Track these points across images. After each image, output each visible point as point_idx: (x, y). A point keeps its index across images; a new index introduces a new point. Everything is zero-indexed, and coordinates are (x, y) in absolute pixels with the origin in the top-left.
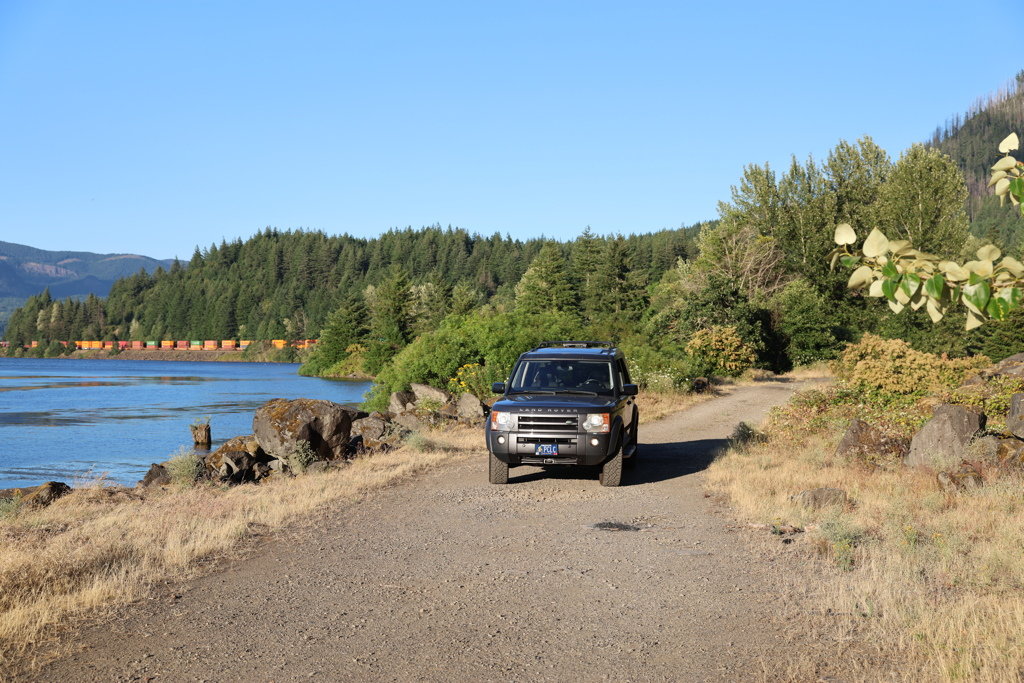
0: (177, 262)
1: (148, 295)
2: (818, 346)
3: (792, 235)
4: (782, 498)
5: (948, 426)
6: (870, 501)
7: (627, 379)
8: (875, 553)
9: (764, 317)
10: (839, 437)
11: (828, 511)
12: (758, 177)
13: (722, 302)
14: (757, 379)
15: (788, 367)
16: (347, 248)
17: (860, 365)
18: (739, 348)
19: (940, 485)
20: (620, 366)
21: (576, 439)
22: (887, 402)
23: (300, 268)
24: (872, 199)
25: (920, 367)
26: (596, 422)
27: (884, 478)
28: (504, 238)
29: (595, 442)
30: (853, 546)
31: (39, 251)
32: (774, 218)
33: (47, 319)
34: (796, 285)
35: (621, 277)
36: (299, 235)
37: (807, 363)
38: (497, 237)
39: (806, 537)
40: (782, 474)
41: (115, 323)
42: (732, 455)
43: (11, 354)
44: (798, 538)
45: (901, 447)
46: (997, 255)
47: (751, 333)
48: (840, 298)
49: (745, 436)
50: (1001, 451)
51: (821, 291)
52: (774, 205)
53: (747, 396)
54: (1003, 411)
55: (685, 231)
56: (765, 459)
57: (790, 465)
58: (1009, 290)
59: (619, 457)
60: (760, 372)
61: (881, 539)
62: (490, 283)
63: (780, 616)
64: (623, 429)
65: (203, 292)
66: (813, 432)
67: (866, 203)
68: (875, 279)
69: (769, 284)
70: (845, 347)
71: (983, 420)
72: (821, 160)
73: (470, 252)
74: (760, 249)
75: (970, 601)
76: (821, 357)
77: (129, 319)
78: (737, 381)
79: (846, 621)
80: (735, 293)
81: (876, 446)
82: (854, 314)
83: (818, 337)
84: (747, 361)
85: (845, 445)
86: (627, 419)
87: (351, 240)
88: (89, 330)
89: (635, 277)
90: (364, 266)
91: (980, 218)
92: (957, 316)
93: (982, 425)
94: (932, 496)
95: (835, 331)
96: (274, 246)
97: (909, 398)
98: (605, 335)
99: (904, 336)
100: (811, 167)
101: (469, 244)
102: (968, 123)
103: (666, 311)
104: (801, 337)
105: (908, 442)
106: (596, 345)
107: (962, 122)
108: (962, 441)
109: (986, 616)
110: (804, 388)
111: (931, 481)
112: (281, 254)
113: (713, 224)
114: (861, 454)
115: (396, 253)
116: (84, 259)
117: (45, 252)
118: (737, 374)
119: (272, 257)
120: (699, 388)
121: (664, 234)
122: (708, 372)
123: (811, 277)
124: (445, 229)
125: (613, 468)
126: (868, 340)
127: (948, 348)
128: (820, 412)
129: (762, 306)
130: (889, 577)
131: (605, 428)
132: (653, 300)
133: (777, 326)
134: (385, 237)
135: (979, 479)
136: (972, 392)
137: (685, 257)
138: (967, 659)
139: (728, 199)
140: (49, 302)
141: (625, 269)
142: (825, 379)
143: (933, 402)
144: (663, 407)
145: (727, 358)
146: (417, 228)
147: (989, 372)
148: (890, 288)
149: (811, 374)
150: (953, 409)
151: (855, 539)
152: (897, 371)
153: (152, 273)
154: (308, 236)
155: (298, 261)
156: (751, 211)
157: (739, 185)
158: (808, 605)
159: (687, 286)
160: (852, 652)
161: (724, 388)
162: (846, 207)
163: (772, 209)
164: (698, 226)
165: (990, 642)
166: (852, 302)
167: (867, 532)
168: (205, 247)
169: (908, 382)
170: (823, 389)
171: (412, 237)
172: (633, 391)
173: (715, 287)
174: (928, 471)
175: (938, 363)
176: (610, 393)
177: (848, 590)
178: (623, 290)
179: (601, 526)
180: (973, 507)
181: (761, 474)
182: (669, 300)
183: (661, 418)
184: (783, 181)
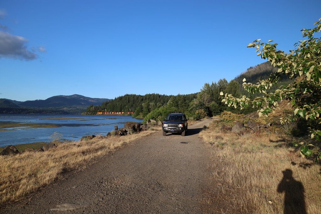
0: (112, 99)
1: (108, 105)
2: (217, 113)
3: (213, 94)
4: (211, 138)
5: (238, 126)
6: (225, 138)
7: (186, 118)
8: (226, 146)
9: (208, 108)
10: (220, 127)
11: (219, 140)
12: (207, 85)
13: (201, 105)
14: (207, 118)
15: (212, 116)
16: (140, 97)
17: (224, 116)
18: (204, 113)
19: (237, 135)
20: (185, 116)
21: (177, 128)
22: (228, 122)
23: (132, 100)
24: (225, 89)
25: (233, 116)
26: (180, 125)
27: (228, 134)
28: (165, 95)
29: (180, 129)
30: (222, 146)
31: (91, 98)
32: (210, 91)
33: (92, 109)
34: (213, 102)
35: (185, 101)
36: (132, 95)
37: (215, 115)
38: (164, 95)
39: (215, 144)
40: (211, 134)
41: (103, 109)
42: (203, 131)
43: (87, 115)
44: (214, 144)
45: (230, 129)
46: (245, 97)
47: (206, 110)
48: (220, 105)
49: (205, 128)
50: (246, 130)
51: (217, 103)
52: (210, 89)
53: (206, 121)
54: (246, 123)
55: (195, 94)
56: (208, 131)
57: (213, 132)
58: (247, 103)
59: (184, 131)
60: (208, 117)
61: (227, 144)
62: (163, 103)
63: (211, 157)
64: (185, 127)
65: (116, 104)
66: (216, 127)
67: (224, 89)
68: (226, 101)
69: (209, 102)
70: (221, 113)
71: (243, 124)
72: (217, 82)
73: (160, 97)
74: (207, 97)
75: (241, 154)
76: (217, 114)
77: (105, 109)
78: (204, 118)
79: (221, 158)
80: (203, 104)
81: (226, 129)
82: (223, 107)
83: (217, 111)
84: (205, 115)
85: (221, 129)
86: (186, 125)
87: (140, 96)
88: (99, 111)
89: (187, 101)
90: (142, 100)
91: (242, 92)
92: (239, 108)
93: (243, 125)
94: (235, 137)
95: (220, 110)
96: (128, 97)
97: (232, 121)
98: (182, 111)
99: (231, 111)
100: (215, 83)
101: (160, 96)
102: (240, 76)
103: (192, 107)
104: (214, 111)
105: (231, 128)
106: (180, 113)
107: (239, 76)
108: (240, 128)
109: (244, 156)
110: (215, 120)
111: (235, 135)
112: (129, 98)
113: (200, 93)
114: (224, 130)
115: (147, 98)
116: (98, 99)
118: (204, 117)
119: (127, 99)
120: (198, 120)
121: (192, 94)
122: (199, 117)
123: (216, 101)
124: (155, 94)
125: (184, 133)
126: (225, 112)
127: (238, 113)
128: (217, 123)
129: (208, 106)
130: (228, 151)
131: (182, 127)
132: (190, 105)
133: (210, 109)
134: (146, 95)
135: (243, 134)
136: (242, 120)
137: (195, 98)
138: (241, 163)
139: (202, 89)
140: (93, 106)
141: (185, 100)
142: (218, 118)
143: (235, 122)
144: (192, 123)
145: (202, 115)
146: (151, 94)
147: (244, 117)
148: (228, 103)
149: (216, 117)
150: (239, 123)
151: (223, 144)
152: (230, 117)
153: (108, 101)
154: (133, 95)
155: (132, 99)
156: (206, 90)
157: (204, 86)
158: (215, 155)
159: (195, 103)
160: (222, 163)
161: (202, 120)
162: (221, 90)
163: (209, 90)
164: (197, 93)
165: (244, 161)
166: (222, 105)
167: (225, 143)
168: (117, 97)
169: (232, 118)
170: (218, 120)
171: (150, 95)
172: (187, 120)
173: (200, 103)
174: (235, 133)
175: (236, 115)
176: (183, 121)
177: (222, 153)
178: (185, 104)
179: (181, 143)
180: (242, 139)
181: (208, 134)
182: (193, 105)
183: (191, 125)
184: (211, 86)
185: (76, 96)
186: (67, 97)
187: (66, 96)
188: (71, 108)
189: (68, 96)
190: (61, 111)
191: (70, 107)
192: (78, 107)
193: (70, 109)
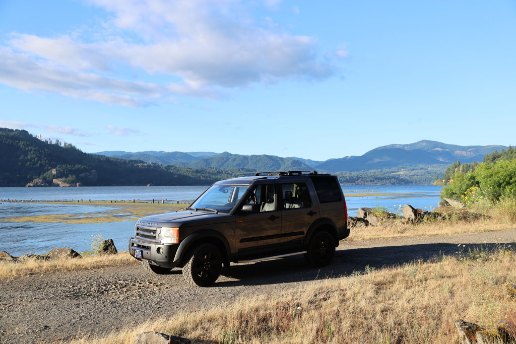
31: (460, 147)
33: (459, 172)
116: (477, 148)
117: (462, 147)
140: (459, 165)
153: (500, 152)
185: (424, 144)
186: (406, 147)
187: (404, 146)
188: (415, 171)
189: (407, 145)
190: (394, 177)
191: (411, 168)
192: (429, 169)
193: (413, 173)
